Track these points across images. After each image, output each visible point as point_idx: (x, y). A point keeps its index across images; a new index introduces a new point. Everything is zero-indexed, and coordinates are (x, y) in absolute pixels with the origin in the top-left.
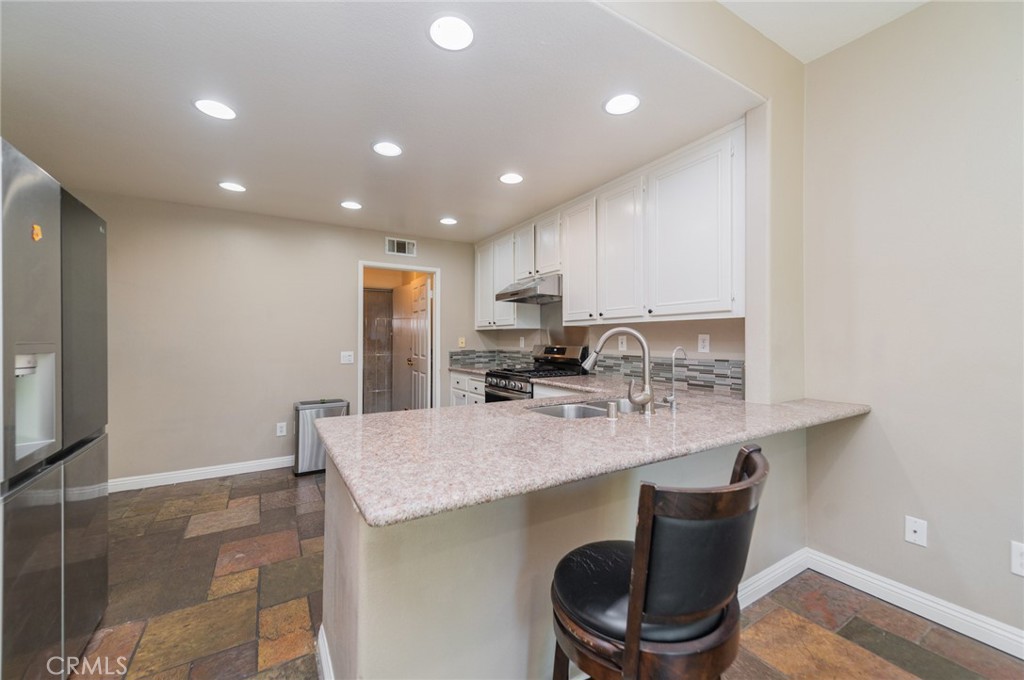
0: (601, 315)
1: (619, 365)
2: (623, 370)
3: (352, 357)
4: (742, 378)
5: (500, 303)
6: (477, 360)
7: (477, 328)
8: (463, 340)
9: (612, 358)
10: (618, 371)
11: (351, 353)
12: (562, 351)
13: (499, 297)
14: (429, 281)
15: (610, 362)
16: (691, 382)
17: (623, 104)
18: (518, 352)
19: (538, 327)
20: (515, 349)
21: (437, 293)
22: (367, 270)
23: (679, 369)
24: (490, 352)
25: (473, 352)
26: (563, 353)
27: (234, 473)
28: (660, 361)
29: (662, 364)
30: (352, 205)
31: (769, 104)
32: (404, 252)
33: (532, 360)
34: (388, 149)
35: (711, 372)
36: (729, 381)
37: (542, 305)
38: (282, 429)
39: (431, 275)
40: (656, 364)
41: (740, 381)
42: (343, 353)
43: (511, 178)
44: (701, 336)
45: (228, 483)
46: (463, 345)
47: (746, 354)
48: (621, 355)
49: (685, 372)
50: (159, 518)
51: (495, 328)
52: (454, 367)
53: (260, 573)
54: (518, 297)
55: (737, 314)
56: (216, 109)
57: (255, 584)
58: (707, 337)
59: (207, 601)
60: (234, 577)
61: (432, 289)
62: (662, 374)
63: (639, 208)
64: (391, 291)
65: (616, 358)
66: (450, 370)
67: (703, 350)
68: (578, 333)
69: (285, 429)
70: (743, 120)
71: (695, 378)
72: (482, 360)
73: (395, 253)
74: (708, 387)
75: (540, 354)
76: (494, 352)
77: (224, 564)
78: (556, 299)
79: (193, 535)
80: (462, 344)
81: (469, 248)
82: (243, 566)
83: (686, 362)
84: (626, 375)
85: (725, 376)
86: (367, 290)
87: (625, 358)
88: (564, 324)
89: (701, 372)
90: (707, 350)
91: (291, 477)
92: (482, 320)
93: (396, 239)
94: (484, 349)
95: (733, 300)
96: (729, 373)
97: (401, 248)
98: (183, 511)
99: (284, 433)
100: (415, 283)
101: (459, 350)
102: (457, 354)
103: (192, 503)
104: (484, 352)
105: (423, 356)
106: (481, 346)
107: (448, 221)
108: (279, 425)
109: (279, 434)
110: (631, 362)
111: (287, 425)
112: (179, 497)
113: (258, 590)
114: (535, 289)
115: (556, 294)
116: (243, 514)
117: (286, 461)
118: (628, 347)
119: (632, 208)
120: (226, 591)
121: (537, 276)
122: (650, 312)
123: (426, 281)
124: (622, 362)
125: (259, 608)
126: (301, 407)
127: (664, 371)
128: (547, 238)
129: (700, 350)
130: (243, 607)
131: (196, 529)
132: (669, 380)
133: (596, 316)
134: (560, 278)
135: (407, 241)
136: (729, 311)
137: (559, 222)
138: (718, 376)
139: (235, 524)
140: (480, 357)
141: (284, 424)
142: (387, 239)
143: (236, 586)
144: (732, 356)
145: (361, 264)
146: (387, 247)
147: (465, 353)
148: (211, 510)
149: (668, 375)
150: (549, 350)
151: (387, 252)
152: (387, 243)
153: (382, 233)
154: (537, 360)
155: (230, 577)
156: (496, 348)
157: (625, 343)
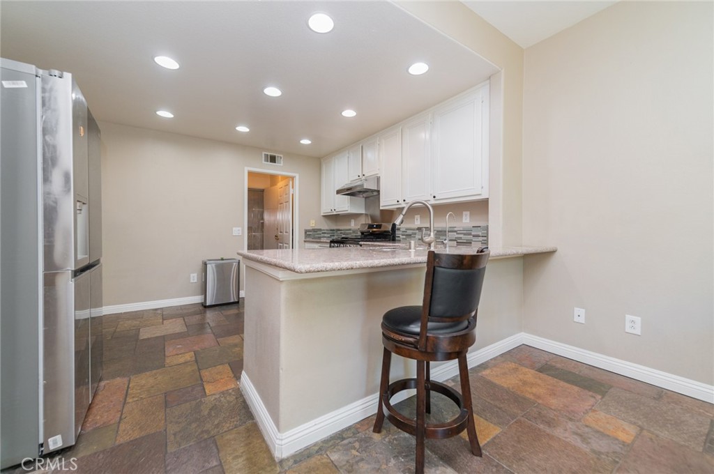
0: (404, 201)
1: (415, 234)
2: (417, 237)
3: (240, 231)
4: (487, 236)
5: (339, 195)
6: (322, 235)
7: (322, 214)
8: (314, 222)
9: (411, 229)
10: (415, 237)
11: (240, 228)
12: (379, 226)
13: (338, 192)
14: (291, 182)
15: (409, 232)
16: (459, 241)
17: (419, 68)
18: (350, 230)
19: (364, 212)
20: (348, 227)
21: (296, 191)
22: (251, 174)
23: (452, 233)
24: (331, 230)
25: (320, 230)
26: (380, 228)
27: (162, 307)
28: (440, 229)
29: (441, 231)
30: (243, 129)
31: (503, 71)
32: (275, 162)
33: (360, 234)
34: (273, 92)
35: (470, 234)
36: (480, 239)
37: (366, 198)
38: (194, 278)
39: (293, 178)
40: (438, 231)
41: (485, 238)
42: (234, 229)
43: (349, 113)
44: (464, 213)
45: (159, 312)
46: (314, 225)
47: (489, 222)
48: (416, 227)
49: (455, 235)
50: (118, 330)
51: (335, 213)
52: (308, 239)
53: (195, 354)
54: (350, 192)
55: (484, 196)
56: (167, 62)
57: (194, 359)
58: (468, 213)
59: (164, 367)
60: (179, 356)
61: (293, 187)
62: (441, 237)
63: (428, 136)
64: (263, 191)
65: (413, 230)
66: (305, 241)
67: (466, 221)
68: (389, 214)
69: (196, 278)
70: (488, 81)
71: (461, 238)
72: (326, 235)
73: (269, 163)
74: (469, 243)
75: (366, 229)
76: (334, 230)
77: (169, 350)
78: (375, 193)
79: (145, 337)
80: (312, 224)
81: (317, 161)
82: (183, 351)
83: (455, 229)
84: (419, 239)
85: (478, 236)
86: (250, 190)
87: (419, 229)
88: (381, 208)
89: (464, 234)
90: (468, 221)
91: (201, 308)
92: (326, 209)
93: (269, 154)
94: (328, 228)
95: (482, 188)
96: (480, 234)
97: (273, 159)
98: (134, 326)
99: (196, 281)
100: (281, 184)
101: (311, 228)
102: (309, 231)
103: (138, 322)
104: (327, 230)
105: (286, 232)
106: (325, 226)
107: (305, 142)
108: (192, 275)
109: (192, 281)
110: (422, 231)
111: (198, 275)
112: (128, 319)
113: (196, 361)
114: (362, 185)
115: (376, 189)
116: (176, 326)
117: (198, 299)
118: (421, 222)
119: (424, 135)
120: (175, 362)
121: (364, 178)
122: (434, 197)
123: (289, 182)
124: (417, 231)
125: (199, 370)
126: (208, 262)
127: (442, 235)
128: (370, 155)
129: (464, 221)
130: (189, 369)
131: (145, 334)
133: (401, 201)
134: (378, 179)
135: (277, 155)
136: (480, 195)
137: (378, 143)
138: (474, 236)
139: (171, 331)
140: (325, 233)
141: (195, 275)
142: (264, 153)
143: (182, 360)
144: (482, 224)
145: (247, 169)
146: (263, 159)
147: (314, 230)
148: (153, 325)
150: (371, 226)
151: (264, 162)
152: (263, 156)
153: (261, 149)
154: (362, 233)
155: (177, 356)
156: (335, 228)
157: (419, 219)
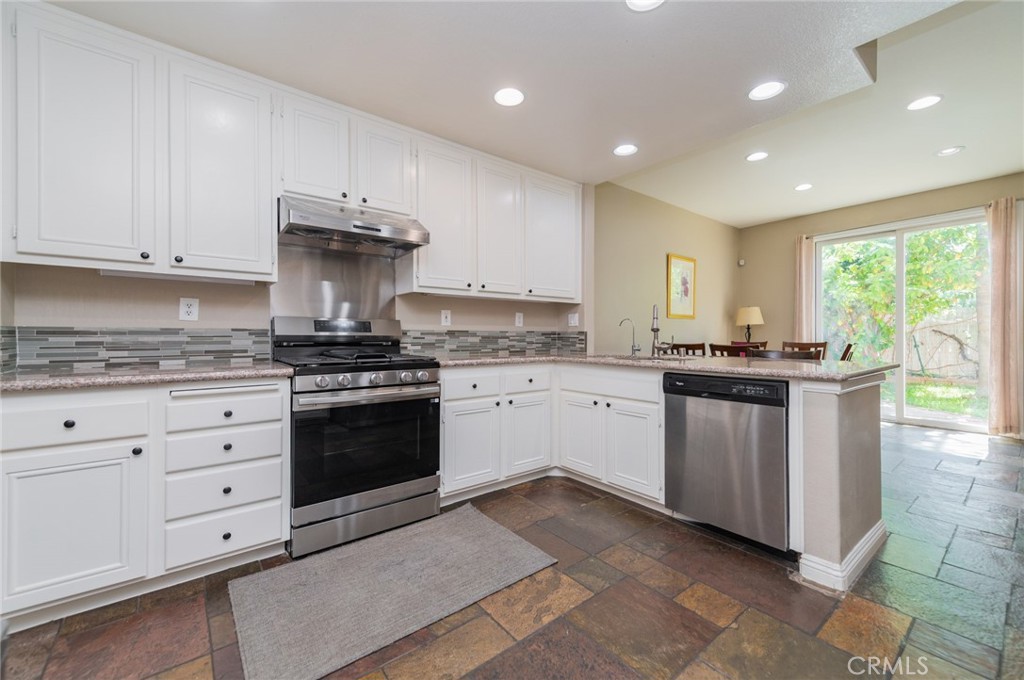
1: (444, 341)
2: (447, 347)
9: (433, 334)
10: (443, 347)
15: (430, 339)
16: (511, 350)
23: (502, 340)
28: (486, 334)
29: (488, 337)
35: (523, 341)
36: (534, 346)
40: (483, 338)
48: (444, 330)
49: (507, 343)
58: (521, 315)
62: (489, 346)
65: (440, 334)
67: (519, 324)
70: (580, 186)
71: (513, 346)
74: (522, 352)
83: (507, 335)
84: (451, 351)
85: (533, 343)
87: (451, 333)
88: (417, 289)
89: (519, 341)
90: (521, 324)
96: (535, 340)
110: (458, 337)
118: (453, 322)
124: (447, 338)
127: (491, 343)
129: (517, 324)
132: (496, 351)
138: (528, 343)
149: (495, 347)
157: (450, 317)
